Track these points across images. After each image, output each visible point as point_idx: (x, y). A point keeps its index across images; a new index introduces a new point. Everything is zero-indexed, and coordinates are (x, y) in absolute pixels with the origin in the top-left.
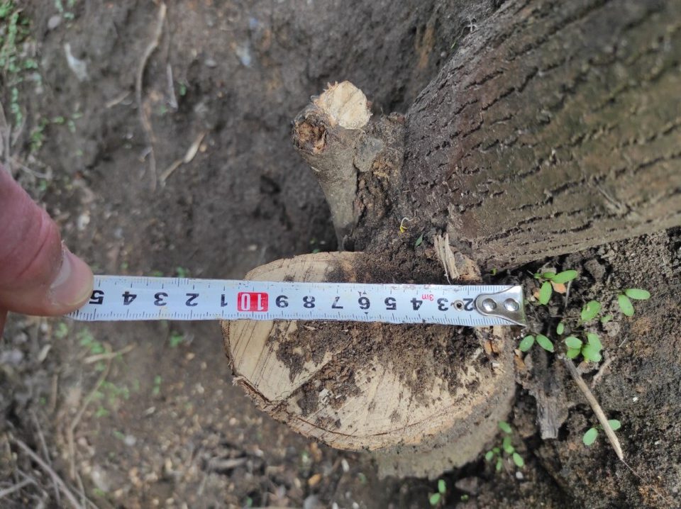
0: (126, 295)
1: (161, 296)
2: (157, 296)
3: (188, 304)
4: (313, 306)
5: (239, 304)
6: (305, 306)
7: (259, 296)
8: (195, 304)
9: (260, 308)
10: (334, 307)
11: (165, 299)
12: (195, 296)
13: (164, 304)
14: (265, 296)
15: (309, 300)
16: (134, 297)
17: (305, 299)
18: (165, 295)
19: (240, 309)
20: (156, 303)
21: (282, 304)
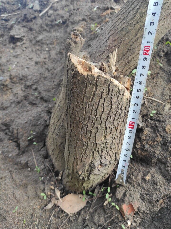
0: (138, 97)
1: (137, 105)
2: (137, 104)
3: (134, 111)
4: (128, 138)
5: (131, 122)
6: (129, 137)
7: (133, 127)
8: (133, 112)
9: (130, 126)
10: (127, 143)
11: (136, 106)
12: (136, 113)
13: (135, 105)
14: (133, 128)
15: (130, 138)
16: (138, 99)
17: (130, 137)
18: (137, 106)
19: (130, 122)
20: (135, 104)
21: (130, 131)
